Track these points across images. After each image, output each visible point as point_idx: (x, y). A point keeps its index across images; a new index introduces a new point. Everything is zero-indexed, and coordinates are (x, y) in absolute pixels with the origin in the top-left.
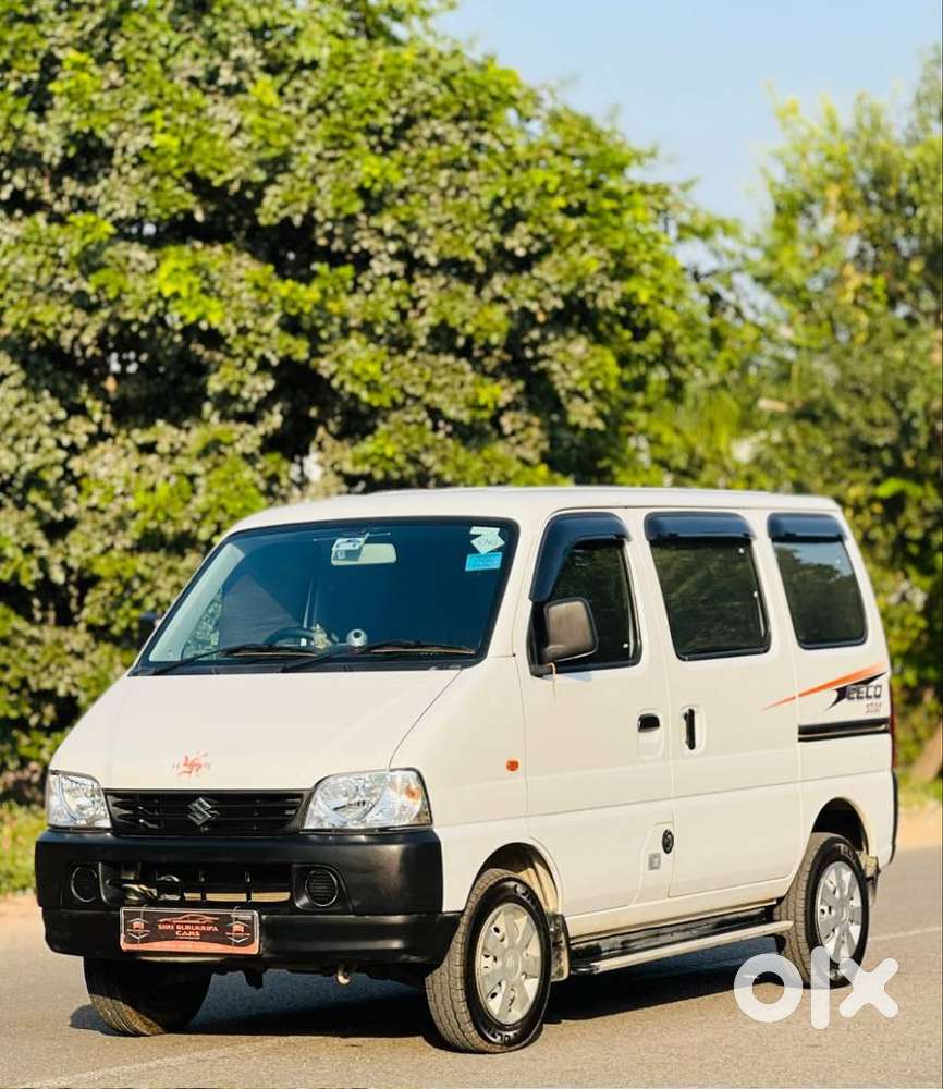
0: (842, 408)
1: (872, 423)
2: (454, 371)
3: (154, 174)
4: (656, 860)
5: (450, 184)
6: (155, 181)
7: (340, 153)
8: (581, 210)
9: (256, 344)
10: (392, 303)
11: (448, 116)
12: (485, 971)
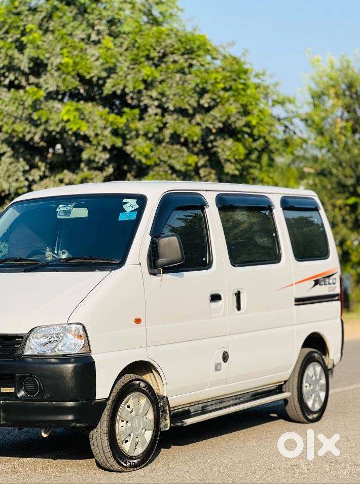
0: (334, 171)
1: (346, 176)
2: (180, 151)
3: (64, 73)
4: (219, 366)
5: (180, 80)
6: (64, 76)
7: (136, 66)
8: (230, 89)
9: (102, 140)
10: (155, 124)
11: (179, 53)
12: (121, 429)
